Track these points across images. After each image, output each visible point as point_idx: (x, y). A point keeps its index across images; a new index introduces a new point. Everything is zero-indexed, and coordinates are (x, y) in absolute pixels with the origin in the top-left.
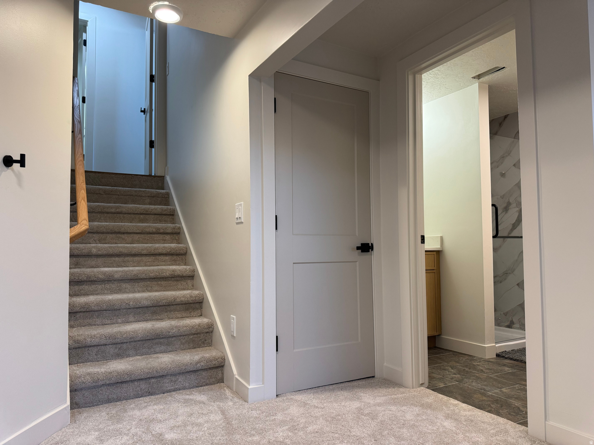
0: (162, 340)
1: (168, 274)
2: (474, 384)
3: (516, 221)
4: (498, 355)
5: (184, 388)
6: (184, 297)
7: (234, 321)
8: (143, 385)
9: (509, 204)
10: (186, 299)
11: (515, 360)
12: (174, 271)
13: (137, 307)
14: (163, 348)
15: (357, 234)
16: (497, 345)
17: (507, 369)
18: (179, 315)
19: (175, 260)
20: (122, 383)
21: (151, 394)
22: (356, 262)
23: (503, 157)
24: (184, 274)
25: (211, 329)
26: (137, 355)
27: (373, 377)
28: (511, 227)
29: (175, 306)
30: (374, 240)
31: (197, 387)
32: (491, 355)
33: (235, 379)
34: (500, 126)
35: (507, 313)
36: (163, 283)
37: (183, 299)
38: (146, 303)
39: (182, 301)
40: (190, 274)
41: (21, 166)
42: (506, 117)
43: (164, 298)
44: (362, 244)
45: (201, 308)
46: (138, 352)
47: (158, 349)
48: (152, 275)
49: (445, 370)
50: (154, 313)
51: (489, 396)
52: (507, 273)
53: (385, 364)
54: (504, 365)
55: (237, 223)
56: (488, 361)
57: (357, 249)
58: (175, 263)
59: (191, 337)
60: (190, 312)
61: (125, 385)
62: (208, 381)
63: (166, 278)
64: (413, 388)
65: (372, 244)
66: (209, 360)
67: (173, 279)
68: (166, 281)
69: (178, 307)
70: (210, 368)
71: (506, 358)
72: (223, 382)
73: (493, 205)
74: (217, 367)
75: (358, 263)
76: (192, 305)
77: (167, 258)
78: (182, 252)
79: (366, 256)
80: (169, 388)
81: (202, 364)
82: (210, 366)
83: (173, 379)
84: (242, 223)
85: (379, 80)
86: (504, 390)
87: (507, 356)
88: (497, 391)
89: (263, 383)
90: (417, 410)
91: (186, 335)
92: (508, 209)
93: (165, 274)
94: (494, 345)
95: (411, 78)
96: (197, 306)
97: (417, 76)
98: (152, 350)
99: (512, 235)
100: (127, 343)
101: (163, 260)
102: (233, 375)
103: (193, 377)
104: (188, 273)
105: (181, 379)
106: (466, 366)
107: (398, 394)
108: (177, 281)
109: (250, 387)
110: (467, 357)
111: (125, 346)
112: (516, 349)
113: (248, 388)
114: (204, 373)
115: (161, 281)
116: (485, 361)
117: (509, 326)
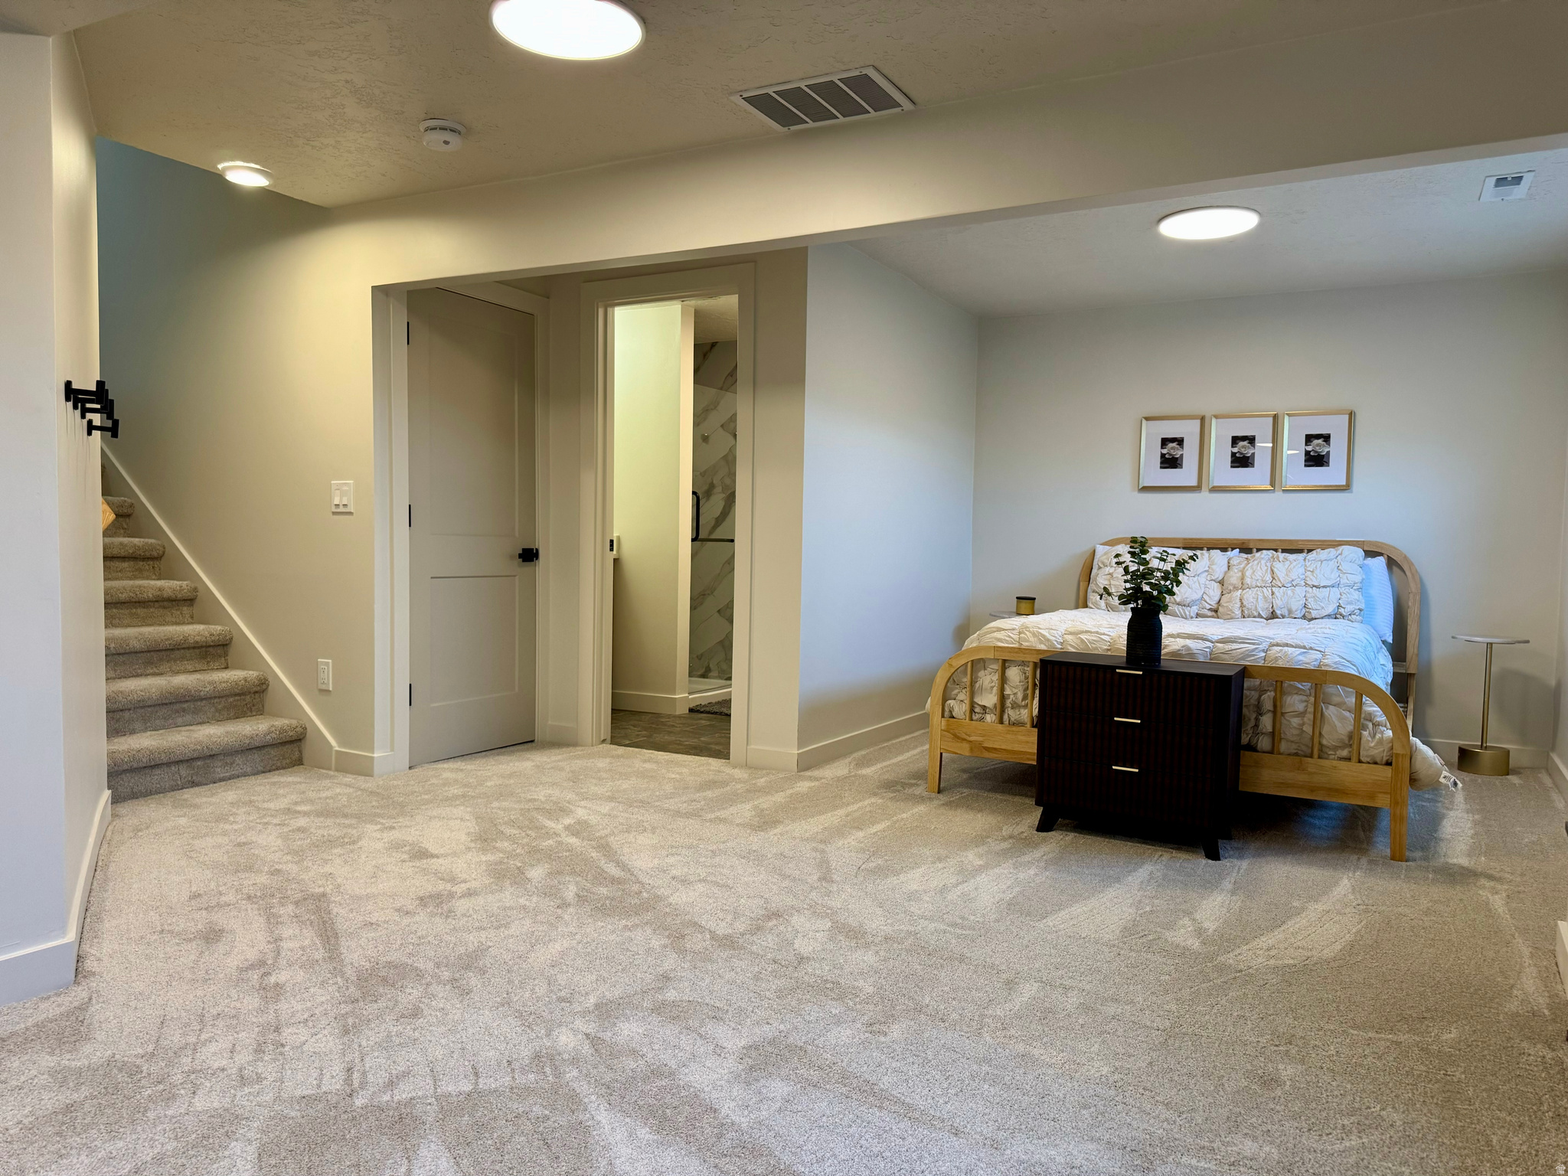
0: (185, 706)
1: (151, 596)
2: (666, 737)
3: (721, 513)
4: (691, 710)
5: (245, 775)
6: (199, 634)
7: (328, 668)
8: (184, 771)
9: (712, 486)
10: (204, 639)
11: (712, 713)
12: (160, 589)
13: (122, 651)
14: (188, 718)
15: (517, 534)
16: (690, 697)
17: (703, 722)
18: (189, 667)
19: (140, 570)
20: (152, 767)
21: (194, 784)
22: (515, 576)
23: (707, 410)
24: (179, 596)
25: (264, 687)
26: (145, 730)
27: (532, 741)
28: (713, 523)
29: (182, 651)
30: (540, 544)
31: (264, 772)
32: (682, 710)
33: (334, 753)
34: (704, 358)
35: (702, 655)
36: (140, 611)
37: (198, 638)
38: (136, 645)
39: (197, 642)
40: (190, 595)
41: (112, 436)
42: (713, 345)
43: (166, 638)
44: (523, 549)
45: (226, 654)
46: (149, 724)
47: (179, 720)
48: (123, 597)
49: (627, 728)
50: (149, 663)
51: (685, 745)
52: (704, 595)
53: (550, 722)
54: (701, 719)
55: (334, 513)
56: (680, 717)
57: (519, 558)
58: (138, 574)
59: (231, 700)
60: (208, 662)
61: (157, 771)
62: (279, 764)
63: (144, 602)
64: (592, 746)
65: (537, 550)
66: (282, 731)
67: (157, 604)
68: (144, 608)
69: (188, 653)
70: (284, 743)
71: (702, 712)
72: (302, 764)
73: (694, 493)
74: (291, 742)
75: (517, 577)
76: (211, 649)
77: (125, 565)
78: (155, 554)
79: (527, 568)
80: (222, 775)
81: (274, 735)
82: (284, 740)
83: (229, 760)
84: (350, 513)
85: (548, 298)
86: (702, 739)
87: (702, 710)
88: (696, 740)
89: (392, 750)
90: (608, 760)
91: (222, 697)
92: (711, 495)
93: (145, 595)
94: (687, 695)
95: (601, 311)
96: (220, 651)
97: (610, 310)
98: (171, 721)
99: (713, 537)
100: (130, 710)
101: (118, 569)
102: (331, 747)
103: (256, 756)
104: (186, 594)
105: (239, 760)
106: (653, 723)
107: (578, 751)
108: (164, 608)
109: (375, 755)
110: (650, 715)
111: (127, 715)
112: (714, 701)
113: (372, 758)
114: (273, 752)
115: (136, 608)
116: (675, 716)
117: (704, 676)
